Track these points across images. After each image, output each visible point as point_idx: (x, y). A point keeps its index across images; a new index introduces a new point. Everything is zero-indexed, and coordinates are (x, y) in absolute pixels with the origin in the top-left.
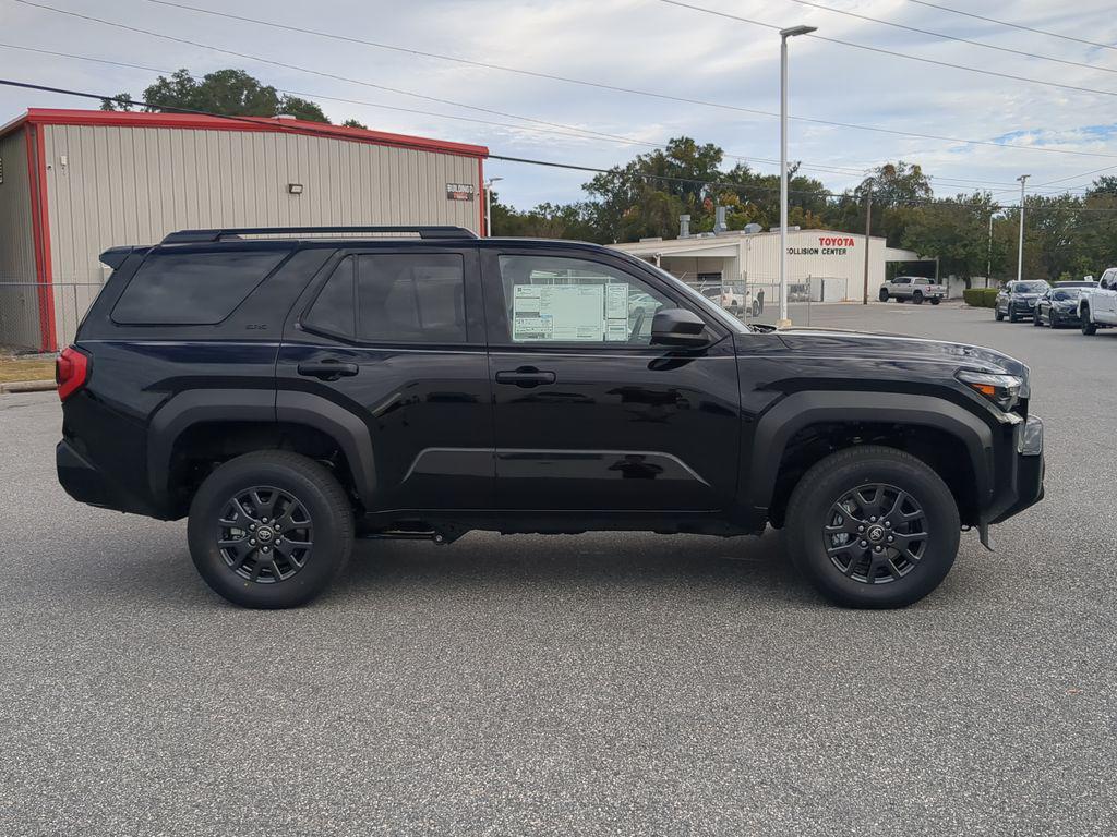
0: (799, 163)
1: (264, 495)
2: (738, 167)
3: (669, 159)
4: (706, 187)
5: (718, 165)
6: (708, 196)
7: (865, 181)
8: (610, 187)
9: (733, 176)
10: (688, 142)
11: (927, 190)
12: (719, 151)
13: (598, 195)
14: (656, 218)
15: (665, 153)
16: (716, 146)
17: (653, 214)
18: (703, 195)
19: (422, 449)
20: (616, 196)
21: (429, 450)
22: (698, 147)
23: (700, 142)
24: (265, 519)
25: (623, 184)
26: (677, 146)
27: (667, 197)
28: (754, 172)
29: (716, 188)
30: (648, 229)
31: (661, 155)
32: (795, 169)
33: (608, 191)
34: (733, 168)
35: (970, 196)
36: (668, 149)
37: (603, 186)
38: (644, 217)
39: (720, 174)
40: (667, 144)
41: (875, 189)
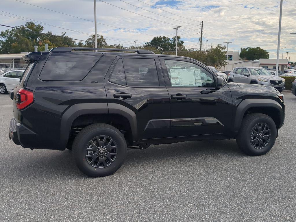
0: (66, 32)
1: (102, 139)
2: (49, 32)
3: (26, 28)
4: (39, 38)
5: (42, 31)
6: (40, 40)
7: (88, 39)
8: (6, 35)
9: (47, 35)
10: (32, 24)
11: (105, 43)
12: (42, 27)
13: (2, 38)
14: (24, 46)
15: (25, 26)
16: (41, 26)
17: (23, 45)
18: (38, 40)
19: (150, 120)
20: (8, 38)
21: (152, 120)
22: (36, 25)
23: (36, 24)
24: (102, 147)
25: (11, 35)
26: (29, 24)
27: (27, 40)
28: (53, 34)
29: (42, 38)
30: (21, 49)
31: (24, 27)
32: (64, 34)
33: (6, 37)
34: (47, 32)
35: (117, 45)
36: (26, 25)
37: (4, 35)
38: (20, 46)
39: (43, 34)
40: (26, 24)
41: (91, 41)
